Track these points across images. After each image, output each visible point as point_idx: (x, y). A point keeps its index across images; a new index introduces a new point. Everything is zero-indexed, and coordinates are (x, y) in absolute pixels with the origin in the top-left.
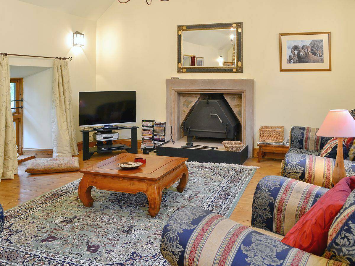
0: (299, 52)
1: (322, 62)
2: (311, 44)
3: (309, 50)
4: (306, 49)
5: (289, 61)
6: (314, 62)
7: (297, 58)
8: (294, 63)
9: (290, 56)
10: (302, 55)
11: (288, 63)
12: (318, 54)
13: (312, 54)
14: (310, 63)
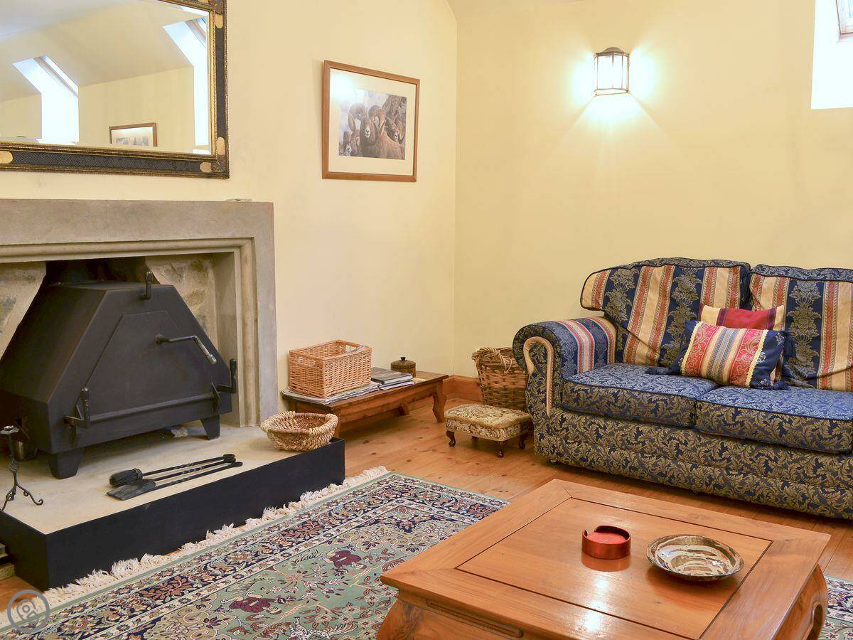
0: (364, 125)
1: (403, 158)
2: (385, 105)
3: (383, 121)
4: (377, 118)
5: (343, 149)
6: (389, 157)
7: (359, 141)
8: (353, 154)
9: (346, 134)
10: (369, 133)
11: (340, 154)
12: (396, 134)
13: (386, 133)
14: (382, 157)
